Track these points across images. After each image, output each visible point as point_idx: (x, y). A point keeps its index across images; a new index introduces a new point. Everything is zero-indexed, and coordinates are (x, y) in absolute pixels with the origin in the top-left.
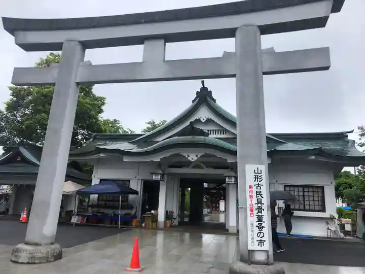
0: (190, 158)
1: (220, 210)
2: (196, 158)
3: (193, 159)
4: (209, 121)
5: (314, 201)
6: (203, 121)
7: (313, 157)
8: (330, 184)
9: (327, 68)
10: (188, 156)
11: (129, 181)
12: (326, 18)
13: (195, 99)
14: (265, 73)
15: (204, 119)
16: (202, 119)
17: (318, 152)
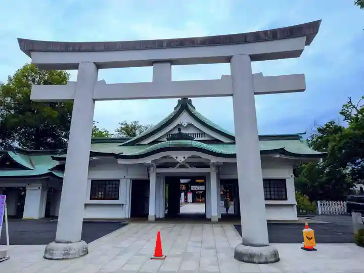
0: (178, 160)
1: (188, 201)
2: (183, 160)
3: (180, 160)
4: (190, 125)
5: (274, 191)
6: (185, 126)
7: (278, 156)
8: (290, 177)
9: (303, 90)
10: (177, 158)
11: (119, 181)
12: (301, 51)
13: (177, 106)
14: (256, 93)
15: (185, 124)
16: (183, 124)
17: (281, 152)
